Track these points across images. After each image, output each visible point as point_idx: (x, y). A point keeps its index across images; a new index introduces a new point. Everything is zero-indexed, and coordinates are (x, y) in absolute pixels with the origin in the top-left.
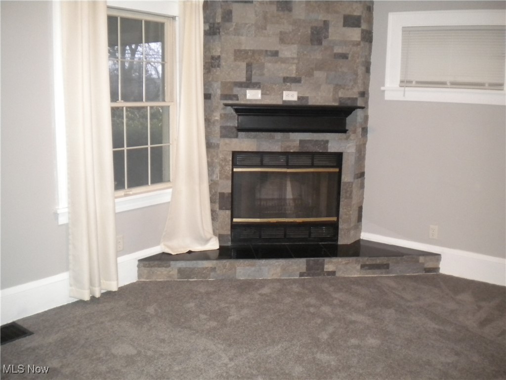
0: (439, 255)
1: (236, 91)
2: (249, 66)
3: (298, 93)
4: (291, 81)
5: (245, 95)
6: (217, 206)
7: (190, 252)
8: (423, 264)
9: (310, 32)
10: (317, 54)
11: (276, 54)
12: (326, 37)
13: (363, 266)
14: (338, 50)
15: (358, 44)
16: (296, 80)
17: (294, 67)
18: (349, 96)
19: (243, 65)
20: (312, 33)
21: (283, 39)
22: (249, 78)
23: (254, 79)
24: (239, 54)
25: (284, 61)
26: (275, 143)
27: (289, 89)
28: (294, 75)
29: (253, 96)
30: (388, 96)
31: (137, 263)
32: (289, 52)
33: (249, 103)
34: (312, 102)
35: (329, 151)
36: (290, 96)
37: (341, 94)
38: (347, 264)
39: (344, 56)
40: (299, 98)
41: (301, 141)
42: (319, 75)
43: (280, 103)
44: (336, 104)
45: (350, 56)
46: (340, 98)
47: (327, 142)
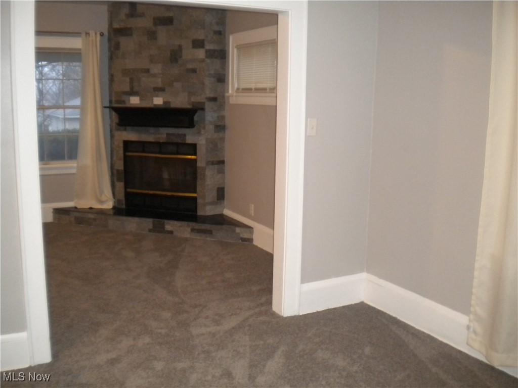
0: (252, 228)
1: (124, 98)
2: (131, 80)
3: (163, 99)
4: (159, 90)
5: (129, 100)
6: (115, 178)
7: (91, 208)
8: (239, 233)
9: (169, 54)
10: (175, 70)
11: (147, 71)
12: (181, 57)
13: (193, 230)
14: (190, 66)
15: (203, 61)
16: (162, 90)
17: (160, 80)
18: (198, 101)
19: (128, 80)
20: (171, 54)
21: (152, 60)
22: (132, 88)
23: (135, 89)
24: (126, 72)
25: (154, 76)
26: (149, 136)
27: (157, 96)
28: (160, 85)
29: (135, 101)
30: (232, 101)
31: (52, 210)
32: (156, 69)
33: (132, 106)
34: (173, 106)
35: (187, 142)
36: (158, 101)
37: (193, 99)
38: (180, 226)
39: (194, 71)
40: (164, 103)
41: (167, 134)
42: (178, 85)
43: (152, 106)
44: (189, 107)
45: (198, 70)
46: (193, 102)
47: (185, 135)
